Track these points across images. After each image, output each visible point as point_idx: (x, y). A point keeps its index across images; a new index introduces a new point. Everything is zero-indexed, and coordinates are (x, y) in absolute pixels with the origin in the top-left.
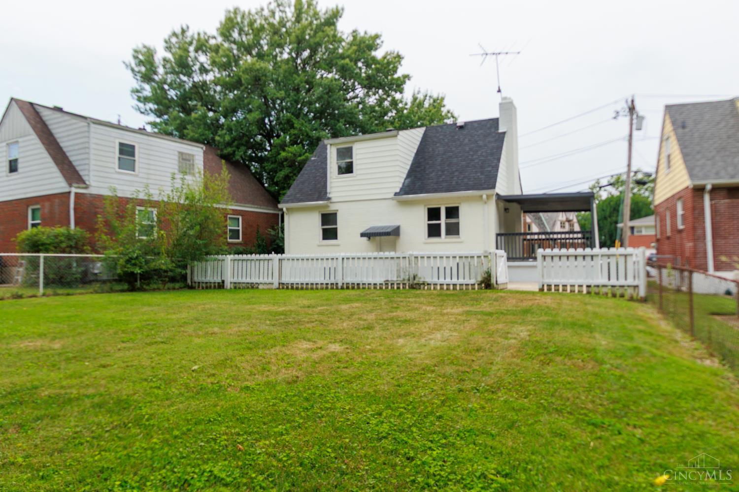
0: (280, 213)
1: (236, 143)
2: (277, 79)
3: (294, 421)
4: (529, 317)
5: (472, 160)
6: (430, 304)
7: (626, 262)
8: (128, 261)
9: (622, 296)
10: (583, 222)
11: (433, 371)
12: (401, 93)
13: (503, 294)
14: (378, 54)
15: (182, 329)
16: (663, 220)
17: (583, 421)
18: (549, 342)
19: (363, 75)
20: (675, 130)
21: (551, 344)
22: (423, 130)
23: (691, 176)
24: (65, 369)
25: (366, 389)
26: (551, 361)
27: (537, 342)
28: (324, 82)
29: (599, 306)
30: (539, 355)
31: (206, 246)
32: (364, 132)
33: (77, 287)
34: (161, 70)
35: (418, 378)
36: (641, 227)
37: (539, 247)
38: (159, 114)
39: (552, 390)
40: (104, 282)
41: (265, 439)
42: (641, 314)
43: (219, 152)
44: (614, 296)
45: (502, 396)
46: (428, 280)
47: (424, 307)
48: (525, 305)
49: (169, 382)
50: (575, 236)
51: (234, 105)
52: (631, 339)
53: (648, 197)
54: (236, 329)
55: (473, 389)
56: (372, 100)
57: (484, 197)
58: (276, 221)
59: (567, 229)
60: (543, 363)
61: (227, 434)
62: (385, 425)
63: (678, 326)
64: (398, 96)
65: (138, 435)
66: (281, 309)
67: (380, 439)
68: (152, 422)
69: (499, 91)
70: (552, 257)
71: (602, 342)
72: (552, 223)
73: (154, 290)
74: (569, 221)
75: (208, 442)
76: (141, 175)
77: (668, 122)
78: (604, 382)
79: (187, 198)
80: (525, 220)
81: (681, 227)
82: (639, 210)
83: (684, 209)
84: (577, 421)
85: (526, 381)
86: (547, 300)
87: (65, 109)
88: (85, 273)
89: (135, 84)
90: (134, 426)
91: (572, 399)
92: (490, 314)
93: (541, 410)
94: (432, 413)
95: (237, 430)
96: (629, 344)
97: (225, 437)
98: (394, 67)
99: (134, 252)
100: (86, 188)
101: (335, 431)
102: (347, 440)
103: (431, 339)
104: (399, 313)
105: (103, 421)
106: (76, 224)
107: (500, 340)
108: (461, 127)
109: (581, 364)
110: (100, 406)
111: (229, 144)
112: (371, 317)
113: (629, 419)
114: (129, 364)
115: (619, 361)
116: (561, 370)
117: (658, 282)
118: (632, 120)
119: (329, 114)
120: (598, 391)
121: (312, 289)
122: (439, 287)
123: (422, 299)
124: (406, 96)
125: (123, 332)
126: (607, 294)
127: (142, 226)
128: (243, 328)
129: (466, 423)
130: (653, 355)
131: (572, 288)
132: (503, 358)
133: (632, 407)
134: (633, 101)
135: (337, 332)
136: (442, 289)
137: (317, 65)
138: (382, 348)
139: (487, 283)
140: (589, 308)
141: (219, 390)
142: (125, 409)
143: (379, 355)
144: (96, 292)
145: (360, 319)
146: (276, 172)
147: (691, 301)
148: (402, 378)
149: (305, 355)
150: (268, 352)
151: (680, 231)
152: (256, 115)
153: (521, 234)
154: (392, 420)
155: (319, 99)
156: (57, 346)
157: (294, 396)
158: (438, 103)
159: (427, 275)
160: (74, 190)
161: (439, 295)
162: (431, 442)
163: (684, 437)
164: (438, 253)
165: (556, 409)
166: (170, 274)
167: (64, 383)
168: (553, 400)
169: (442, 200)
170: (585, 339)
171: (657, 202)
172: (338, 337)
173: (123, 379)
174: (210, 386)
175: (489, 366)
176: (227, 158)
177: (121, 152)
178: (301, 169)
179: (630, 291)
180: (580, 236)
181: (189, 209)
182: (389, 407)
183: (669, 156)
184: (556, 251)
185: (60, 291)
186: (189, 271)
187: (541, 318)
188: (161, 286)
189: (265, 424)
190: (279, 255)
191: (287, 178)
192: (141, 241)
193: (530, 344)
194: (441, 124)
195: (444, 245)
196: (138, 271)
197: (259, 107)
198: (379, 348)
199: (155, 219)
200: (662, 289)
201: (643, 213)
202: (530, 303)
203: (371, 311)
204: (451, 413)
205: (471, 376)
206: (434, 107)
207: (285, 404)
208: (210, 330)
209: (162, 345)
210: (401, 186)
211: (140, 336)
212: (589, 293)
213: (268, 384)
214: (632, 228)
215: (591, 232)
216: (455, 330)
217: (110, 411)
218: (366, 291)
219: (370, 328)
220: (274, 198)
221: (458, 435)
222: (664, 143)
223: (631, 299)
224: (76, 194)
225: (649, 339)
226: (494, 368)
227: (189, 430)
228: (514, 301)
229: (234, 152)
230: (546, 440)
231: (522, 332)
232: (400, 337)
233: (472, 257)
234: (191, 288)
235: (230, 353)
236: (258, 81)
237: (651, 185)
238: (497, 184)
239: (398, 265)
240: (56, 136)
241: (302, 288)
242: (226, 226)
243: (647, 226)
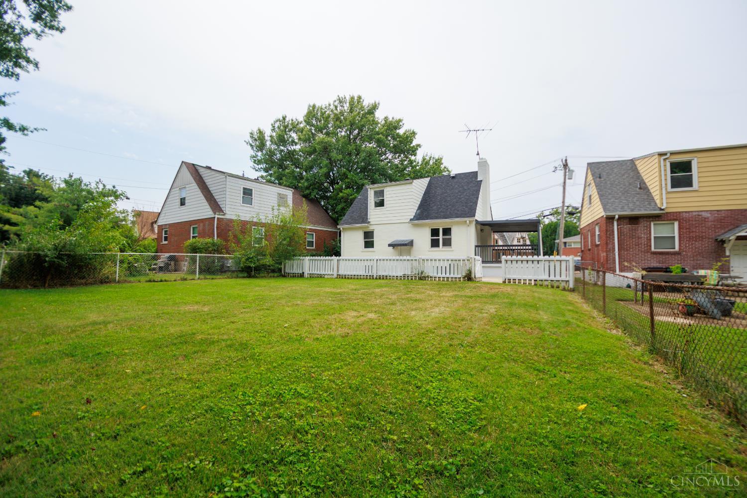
0: (338, 231)
1: (311, 187)
2: (338, 148)
3: (345, 361)
4: (496, 300)
5: (460, 198)
6: (431, 290)
7: (561, 265)
8: (247, 260)
9: (558, 287)
10: (532, 239)
11: (434, 333)
12: (415, 156)
13: (479, 285)
14: (401, 132)
15: (279, 301)
16: (586, 238)
17: (531, 367)
18: (509, 316)
19: (391, 145)
20: (593, 179)
21: (510, 317)
22: (428, 179)
23: (605, 209)
24: (211, 323)
25: (391, 342)
26: (510, 328)
27: (501, 315)
28: (368, 149)
29: (543, 293)
30: (502, 324)
31: (293, 251)
32: (391, 181)
33: (217, 274)
34: (268, 143)
35: (424, 336)
36: (571, 242)
37: (503, 255)
38: (266, 170)
39: (511, 347)
40: (233, 272)
41: (328, 371)
42: (570, 299)
43: (302, 193)
44: (552, 287)
45: (478, 349)
46: (431, 275)
47: (428, 292)
48: (493, 292)
49: (270, 333)
50: (527, 248)
51: (311, 164)
52: (564, 315)
53: (576, 223)
54: (311, 302)
55: (459, 344)
56: (397, 161)
57: (468, 222)
58: (336, 236)
59: (521, 243)
60: (505, 329)
61: (305, 367)
62: (402, 365)
63: (595, 308)
64: (413, 158)
65: (253, 365)
66: (338, 291)
67: (399, 374)
68: (260, 357)
69: (478, 154)
70: (512, 261)
71: (544, 317)
72: (511, 239)
73: (262, 277)
74: (523, 238)
75: (293, 371)
76: (256, 207)
77: (589, 173)
78: (546, 343)
79: (282, 222)
80: (494, 237)
81: (598, 243)
82: (570, 231)
83: (600, 231)
84: (527, 367)
85: (494, 341)
86: (508, 289)
87: (212, 168)
88: (222, 266)
89: (252, 153)
90: (250, 359)
91: (524, 353)
92: (471, 297)
93: (503, 360)
94: (433, 359)
95: (311, 364)
96: (562, 319)
97: (304, 369)
98: (411, 139)
99: (251, 254)
100: (224, 215)
101: (371, 368)
102: (379, 374)
103: (432, 312)
104: (412, 295)
105: (232, 355)
106: (218, 237)
107: (477, 314)
108: (453, 177)
109: (530, 331)
110: (230, 346)
111: (307, 188)
112: (394, 297)
113: (562, 367)
114: (248, 321)
115: (555, 330)
116: (517, 334)
117: (582, 279)
118: (565, 172)
119: (370, 169)
120: (541, 349)
121: (358, 278)
122: (437, 279)
123: (427, 287)
124: (419, 158)
125: (244, 302)
126: (548, 286)
127: (256, 238)
128: (315, 302)
129: (455, 366)
130: (578, 326)
131: (525, 282)
132: (479, 325)
133: (564, 360)
134: (566, 160)
135: (372, 306)
136: (439, 280)
137: (363, 140)
138: (401, 317)
139: (469, 277)
140: (536, 294)
141: (300, 340)
142: (244, 349)
143: (399, 321)
144: (228, 278)
145: (388, 298)
146: (336, 205)
147: (604, 291)
148: (414, 336)
149: (353, 320)
150: (330, 317)
151: (597, 246)
152: (324, 170)
153: (491, 246)
154: (407, 362)
155: (363, 160)
156: (206, 309)
157: (346, 345)
158: (438, 162)
159: (430, 271)
160: (217, 216)
161: (437, 284)
162: (432, 377)
163: (597, 380)
164: (437, 258)
165: (513, 359)
166: (271, 267)
167: (210, 332)
168: (512, 353)
169: (440, 224)
170: (533, 315)
171: (582, 227)
172: (374, 309)
173: (243, 331)
174: (295, 337)
175: (470, 330)
176: (306, 197)
177: (244, 193)
178: (352, 204)
179: (563, 284)
180: (530, 247)
181: (283, 227)
182: (405, 354)
183: (590, 196)
184: (514, 257)
185: (208, 277)
186: (283, 267)
187: (504, 301)
188: (266, 275)
189: (328, 361)
190: (338, 257)
191: (343, 209)
192: (256, 247)
193: (496, 317)
194: (440, 175)
195: (441, 253)
196: (252, 265)
197: (326, 166)
198: (399, 317)
199: (263, 234)
200: (584, 283)
201: (573, 233)
202: (497, 290)
203: (395, 293)
204: (445, 360)
205: (458, 337)
206: (436, 164)
207: (341, 350)
208: (295, 303)
209: (266, 311)
210: (414, 214)
211: (253, 305)
212: (535, 285)
213: (330, 337)
214: (565, 243)
215: (538, 245)
216: (448, 307)
217: (236, 350)
218: (391, 281)
219: (393, 304)
220: (335, 222)
221: (449, 374)
222: (587, 188)
223: (564, 289)
224: (218, 218)
225: (576, 316)
226: (473, 332)
227: (282, 363)
228: (486, 289)
229: (311, 193)
230: (507, 378)
231: (492, 309)
232: (412, 310)
233: (460, 260)
234: (284, 276)
235: (307, 317)
236: (326, 149)
237: (579, 215)
238: (476, 214)
239: (412, 264)
240: (207, 184)
241: (351, 278)
242: (305, 238)
243: (575, 241)
